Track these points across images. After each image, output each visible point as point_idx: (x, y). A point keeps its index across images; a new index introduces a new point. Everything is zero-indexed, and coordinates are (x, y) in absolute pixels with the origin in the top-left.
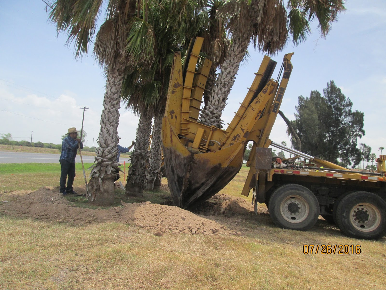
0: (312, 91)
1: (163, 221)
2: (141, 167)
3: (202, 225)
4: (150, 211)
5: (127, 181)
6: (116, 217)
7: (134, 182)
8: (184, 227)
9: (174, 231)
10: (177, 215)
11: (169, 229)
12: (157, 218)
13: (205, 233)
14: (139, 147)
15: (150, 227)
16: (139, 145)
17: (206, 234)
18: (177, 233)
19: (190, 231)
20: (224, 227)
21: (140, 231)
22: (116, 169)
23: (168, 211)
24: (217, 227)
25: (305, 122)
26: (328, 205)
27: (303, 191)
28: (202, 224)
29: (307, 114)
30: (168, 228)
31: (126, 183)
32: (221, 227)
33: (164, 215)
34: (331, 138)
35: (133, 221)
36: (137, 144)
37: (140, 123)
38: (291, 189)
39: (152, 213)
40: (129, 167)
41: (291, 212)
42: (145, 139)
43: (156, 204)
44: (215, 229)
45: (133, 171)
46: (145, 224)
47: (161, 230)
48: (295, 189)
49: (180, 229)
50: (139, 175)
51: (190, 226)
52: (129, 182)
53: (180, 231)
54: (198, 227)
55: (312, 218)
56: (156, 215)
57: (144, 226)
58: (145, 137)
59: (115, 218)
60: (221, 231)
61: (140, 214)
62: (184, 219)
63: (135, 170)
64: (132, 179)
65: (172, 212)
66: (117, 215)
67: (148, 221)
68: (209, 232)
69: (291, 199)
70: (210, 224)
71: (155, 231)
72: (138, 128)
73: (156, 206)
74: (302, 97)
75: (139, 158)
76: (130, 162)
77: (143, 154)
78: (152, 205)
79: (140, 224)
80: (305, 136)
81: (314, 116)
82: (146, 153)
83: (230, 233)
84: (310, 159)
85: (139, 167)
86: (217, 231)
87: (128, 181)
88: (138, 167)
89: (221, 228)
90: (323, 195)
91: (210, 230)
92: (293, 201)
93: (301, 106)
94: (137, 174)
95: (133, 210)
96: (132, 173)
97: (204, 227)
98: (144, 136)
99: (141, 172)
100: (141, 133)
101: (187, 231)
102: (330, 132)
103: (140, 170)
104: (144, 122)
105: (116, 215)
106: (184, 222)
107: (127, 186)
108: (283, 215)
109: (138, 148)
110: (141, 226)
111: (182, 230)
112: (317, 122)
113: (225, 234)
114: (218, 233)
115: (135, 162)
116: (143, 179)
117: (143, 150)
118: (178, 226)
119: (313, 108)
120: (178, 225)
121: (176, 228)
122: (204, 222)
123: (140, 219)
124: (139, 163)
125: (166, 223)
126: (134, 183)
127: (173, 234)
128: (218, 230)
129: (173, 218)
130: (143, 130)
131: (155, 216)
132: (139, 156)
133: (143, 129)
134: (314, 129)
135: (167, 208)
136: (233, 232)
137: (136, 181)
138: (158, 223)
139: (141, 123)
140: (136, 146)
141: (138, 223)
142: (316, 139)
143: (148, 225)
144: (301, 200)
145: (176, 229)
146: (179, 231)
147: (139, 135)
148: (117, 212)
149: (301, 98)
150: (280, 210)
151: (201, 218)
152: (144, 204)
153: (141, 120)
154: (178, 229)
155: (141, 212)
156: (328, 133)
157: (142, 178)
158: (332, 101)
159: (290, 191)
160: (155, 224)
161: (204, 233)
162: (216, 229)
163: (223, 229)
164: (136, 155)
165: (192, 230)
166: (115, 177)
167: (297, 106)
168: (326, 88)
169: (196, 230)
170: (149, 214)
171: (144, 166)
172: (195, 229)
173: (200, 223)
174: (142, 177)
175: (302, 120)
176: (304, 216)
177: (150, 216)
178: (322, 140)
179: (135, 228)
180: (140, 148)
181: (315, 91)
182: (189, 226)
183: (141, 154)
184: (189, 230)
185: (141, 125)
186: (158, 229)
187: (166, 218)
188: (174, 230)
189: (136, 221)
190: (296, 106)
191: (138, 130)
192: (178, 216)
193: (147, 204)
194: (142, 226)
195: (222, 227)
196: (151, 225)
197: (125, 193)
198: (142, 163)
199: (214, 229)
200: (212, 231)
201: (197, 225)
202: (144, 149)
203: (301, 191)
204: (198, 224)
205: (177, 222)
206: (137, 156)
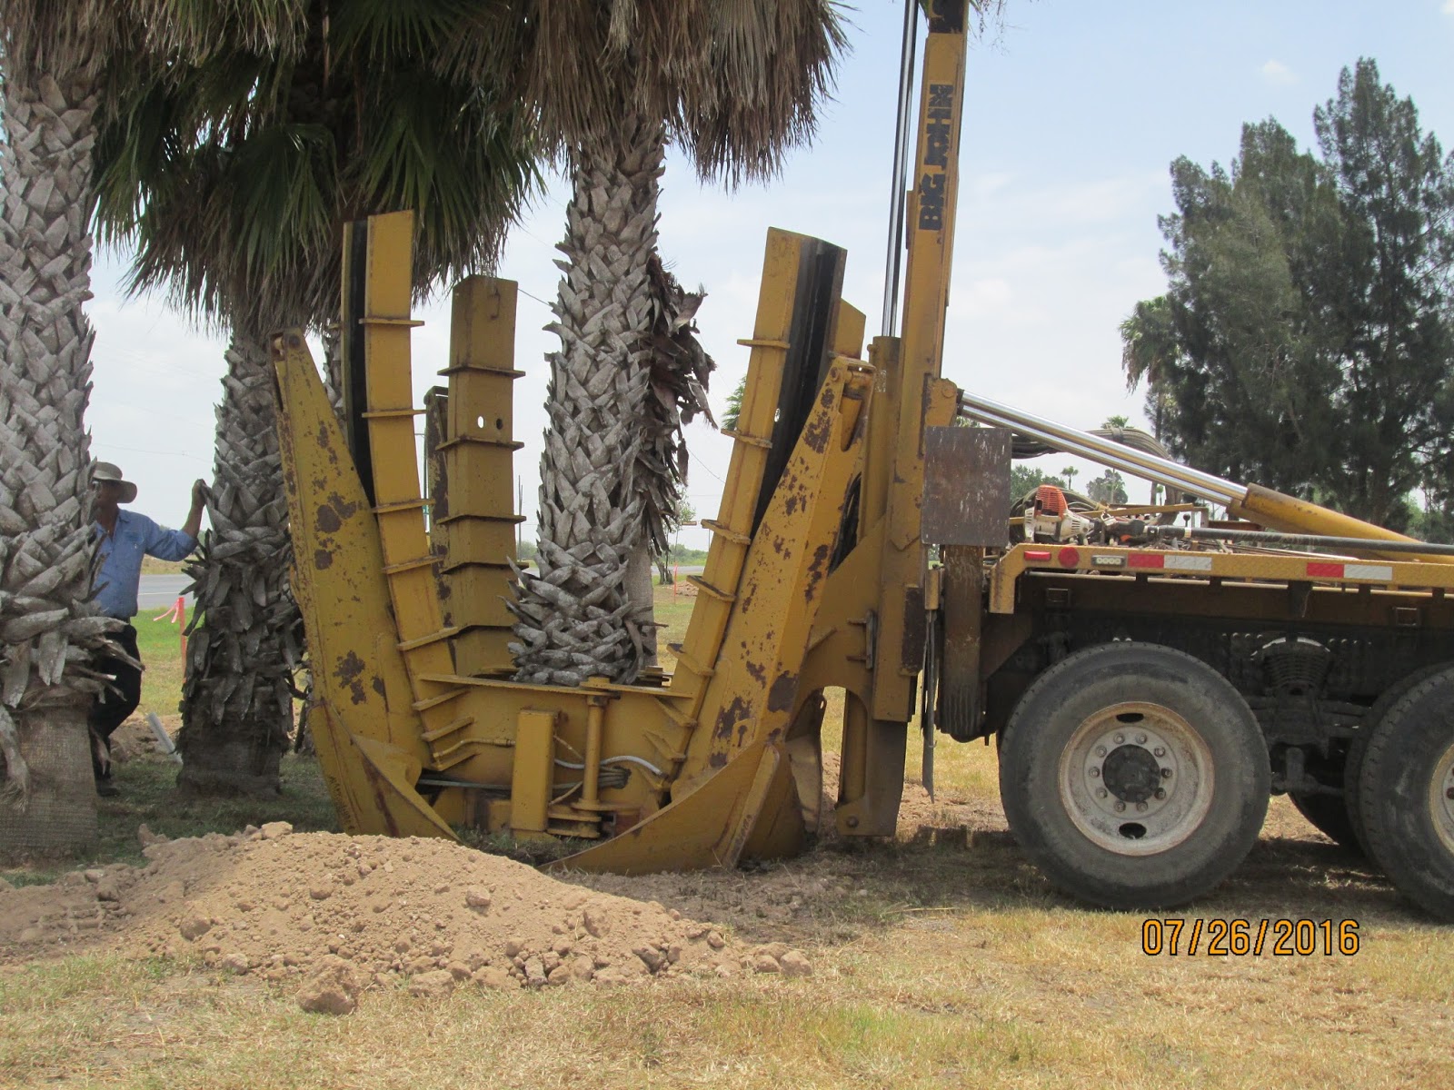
0: (1246, 127)
1: (359, 928)
2: (256, 626)
3: (584, 930)
4: (289, 874)
5: (181, 710)
6: (95, 926)
7: (220, 713)
8: (479, 950)
9: (417, 977)
10: (439, 886)
11: (397, 969)
12: (325, 915)
13: (602, 974)
14: (237, 514)
15: (286, 964)
16: (236, 497)
17: (608, 982)
18: (437, 991)
19: (514, 970)
20: (708, 931)
21: (228, 992)
22: (91, 651)
23: (388, 867)
24: (669, 935)
25: (1219, 301)
26: (1324, 744)
27: (1184, 681)
28: (587, 923)
29: (1231, 253)
30: (387, 963)
31: (180, 724)
32: (693, 932)
33: (369, 893)
34: (1363, 385)
35: (190, 938)
36: (222, 498)
37: (233, 372)
38: (1119, 670)
39: (300, 888)
40: (186, 633)
41: (1117, 794)
42: (266, 464)
43: (321, 834)
44: (661, 949)
45: (212, 652)
46: (258, 949)
47: (338, 979)
48: (1139, 669)
49: (459, 966)
50: (246, 671)
51: (516, 940)
52: (195, 718)
53: (459, 975)
54: (562, 942)
55: (1229, 825)
56: (319, 897)
57: (256, 961)
58: (264, 453)
59: (92, 931)
60: (693, 955)
61: (232, 895)
62: (480, 906)
63: (225, 646)
64: (211, 696)
65: (411, 871)
66: (102, 912)
67: (274, 932)
68: (624, 968)
69: (1117, 722)
70: (631, 922)
71: (309, 991)
72: (226, 402)
73: (319, 847)
74: (1190, 164)
75: (240, 575)
76: (191, 601)
77: (262, 549)
78: (300, 838)
79: (231, 956)
80: (1220, 375)
81: (1269, 265)
82: (277, 546)
83: (744, 965)
84: (1228, 499)
85: (247, 627)
86: (671, 956)
87: (188, 708)
88: (240, 629)
89: (694, 938)
90: (1297, 692)
91: (629, 954)
92: (1131, 735)
93: (1189, 210)
94: (236, 667)
95: (193, 876)
96: (206, 665)
97: (599, 942)
98: (259, 449)
99: (256, 656)
100: (244, 429)
101: (495, 974)
102: (1361, 346)
103: (254, 644)
104: (254, 368)
105: (92, 915)
106: (481, 920)
107: (183, 741)
108: (1075, 815)
109: (230, 517)
110: (232, 964)
111: (467, 968)
112: (1288, 298)
113: (719, 969)
114: (675, 967)
115: (217, 602)
116: (274, 691)
117: (259, 531)
118: (449, 950)
119: (1265, 224)
120: (447, 944)
121: (433, 960)
122: (595, 914)
123: (228, 928)
124: (242, 605)
125: (379, 937)
126: (224, 721)
127: (415, 994)
128: (677, 950)
129: (420, 906)
130: (254, 417)
131: (313, 903)
132: (240, 564)
133: (250, 406)
134: (1274, 335)
135: (387, 853)
136: (762, 953)
137: (232, 708)
138: (332, 943)
139: (240, 371)
140: (216, 508)
141: (217, 951)
142: (1284, 391)
143: (276, 956)
144: (1171, 729)
145: (436, 964)
146: (449, 975)
147: (232, 446)
148: (101, 898)
149: (1184, 174)
150: (1057, 785)
151: (581, 892)
152: (253, 836)
153: (236, 357)
154: (444, 967)
155: (235, 888)
156: (1351, 356)
157: (270, 689)
158: (1362, 176)
159: (1114, 681)
160: (316, 945)
161: (596, 973)
162: (665, 945)
163: (703, 944)
164: (220, 560)
165: (528, 963)
166: (96, 697)
167: (1167, 216)
168: (1330, 102)
169: (553, 962)
170: (285, 895)
171: (272, 621)
172: (547, 955)
173: (570, 921)
174: (267, 681)
175: (1204, 289)
176: (1190, 817)
177: (286, 902)
178: (1316, 396)
179: (201, 980)
180: (245, 515)
181: (1263, 124)
182: (510, 944)
183: (248, 553)
184: (510, 964)
185: (235, 383)
186: (323, 975)
187: (377, 910)
188: (420, 970)
189: (208, 940)
190: (1161, 220)
191: (224, 412)
192: (445, 889)
193: (274, 835)
194: (243, 961)
195: (700, 936)
196: (292, 955)
197: (179, 780)
198: (262, 601)
199: (653, 950)
200: (644, 960)
201: (557, 931)
202: (266, 523)
203: (1174, 678)
204: (562, 927)
205: (439, 927)
206: (226, 566)
